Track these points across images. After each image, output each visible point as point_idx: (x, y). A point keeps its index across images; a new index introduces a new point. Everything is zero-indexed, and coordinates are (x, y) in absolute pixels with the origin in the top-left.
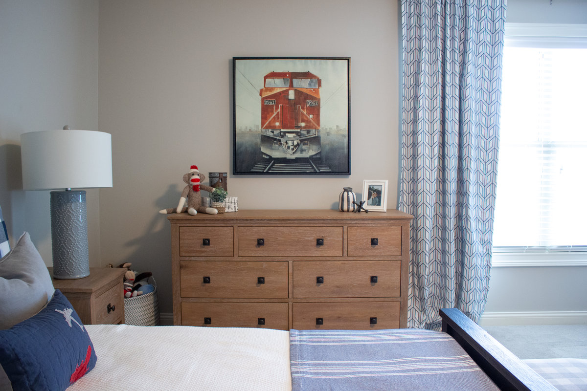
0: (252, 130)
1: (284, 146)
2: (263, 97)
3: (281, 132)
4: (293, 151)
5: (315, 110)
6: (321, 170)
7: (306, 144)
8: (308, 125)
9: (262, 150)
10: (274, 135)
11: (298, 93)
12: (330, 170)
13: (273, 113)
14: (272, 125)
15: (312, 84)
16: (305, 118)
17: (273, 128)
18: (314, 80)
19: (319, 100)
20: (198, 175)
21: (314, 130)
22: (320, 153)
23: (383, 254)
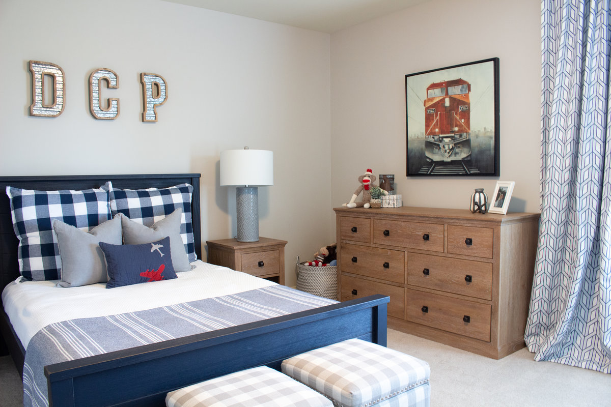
0: (419, 137)
1: (442, 150)
2: (427, 106)
3: (440, 137)
4: (449, 154)
5: (466, 115)
6: (471, 172)
7: (459, 147)
8: (461, 129)
9: (426, 155)
10: (435, 141)
11: (453, 100)
12: (479, 172)
13: (434, 121)
14: (433, 131)
15: (464, 90)
16: (458, 123)
17: (433, 134)
18: (465, 86)
19: (469, 104)
20: (369, 177)
21: (465, 134)
22: (470, 155)
23: (476, 255)
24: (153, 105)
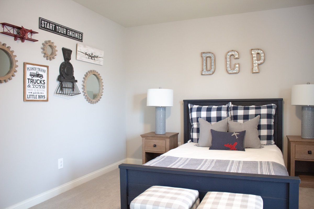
24: (257, 64)
